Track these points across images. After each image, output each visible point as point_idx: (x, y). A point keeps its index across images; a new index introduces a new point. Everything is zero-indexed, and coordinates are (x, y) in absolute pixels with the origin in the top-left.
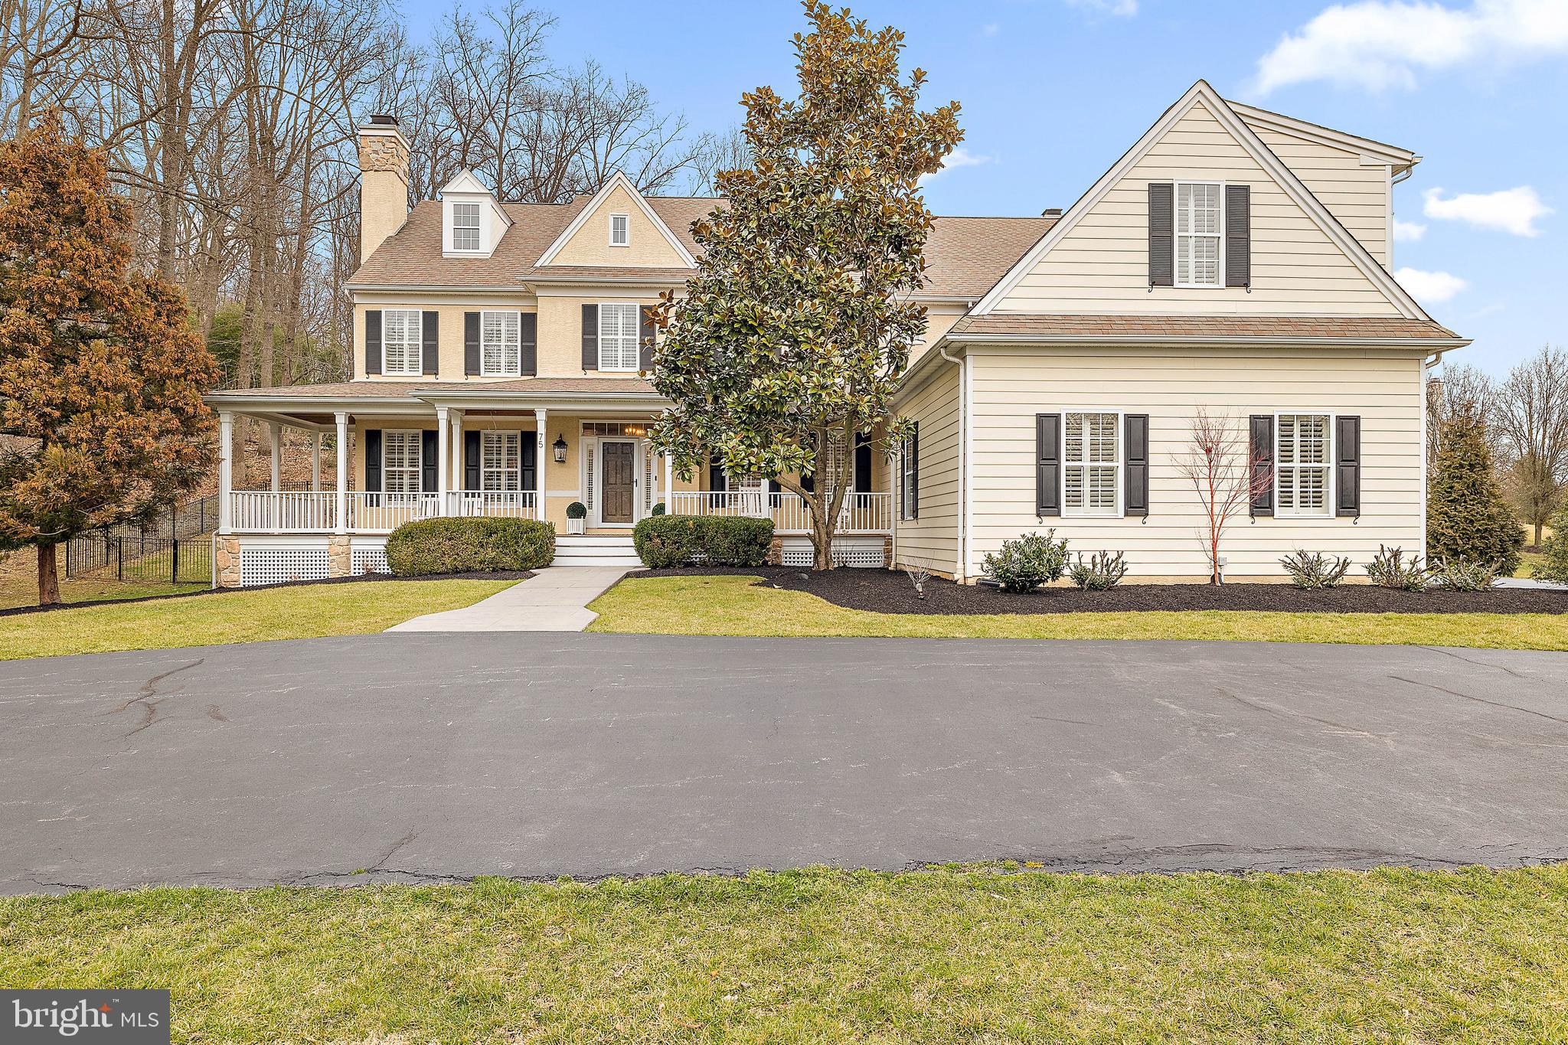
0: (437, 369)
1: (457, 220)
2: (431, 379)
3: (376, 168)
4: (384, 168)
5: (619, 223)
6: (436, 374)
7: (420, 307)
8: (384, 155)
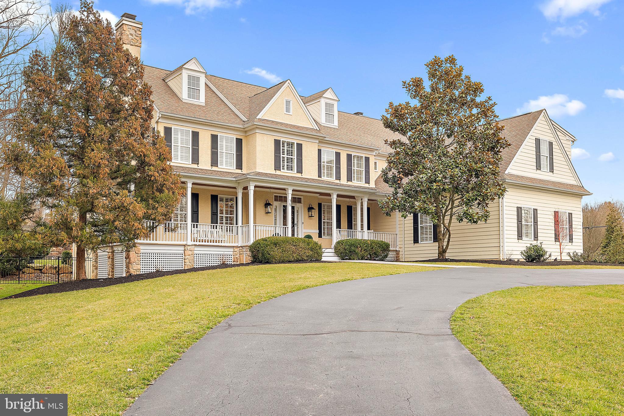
0: (198, 161)
1: (189, 83)
2: (195, 166)
3: (132, 43)
4: (136, 44)
5: (288, 103)
6: (198, 164)
7: (190, 129)
8: (136, 38)
